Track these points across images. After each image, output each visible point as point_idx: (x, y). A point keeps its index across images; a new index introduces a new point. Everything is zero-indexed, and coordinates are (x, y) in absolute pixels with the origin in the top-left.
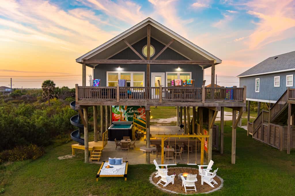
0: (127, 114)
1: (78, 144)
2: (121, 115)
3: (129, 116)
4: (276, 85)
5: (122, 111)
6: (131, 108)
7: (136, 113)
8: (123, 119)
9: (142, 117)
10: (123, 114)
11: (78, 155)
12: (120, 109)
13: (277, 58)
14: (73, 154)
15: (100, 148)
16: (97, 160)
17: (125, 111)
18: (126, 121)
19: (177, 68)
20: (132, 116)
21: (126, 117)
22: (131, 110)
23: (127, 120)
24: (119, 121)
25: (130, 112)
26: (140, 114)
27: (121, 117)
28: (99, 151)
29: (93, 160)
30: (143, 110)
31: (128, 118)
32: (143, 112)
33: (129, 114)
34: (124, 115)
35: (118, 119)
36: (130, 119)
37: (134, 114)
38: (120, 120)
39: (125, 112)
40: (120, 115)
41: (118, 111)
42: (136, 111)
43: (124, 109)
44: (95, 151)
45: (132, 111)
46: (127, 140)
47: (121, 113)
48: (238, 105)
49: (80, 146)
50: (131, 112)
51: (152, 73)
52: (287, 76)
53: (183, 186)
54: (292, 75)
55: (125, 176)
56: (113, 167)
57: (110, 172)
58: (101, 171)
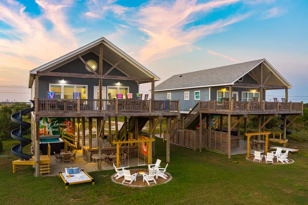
0: (51, 128)
2: (45, 129)
3: (53, 130)
4: (186, 99)
5: (46, 124)
6: (56, 122)
7: (62, 126)
8: (47, 133)
9: (68, 130)
10: (47, 129)
12: (44, 123)
13: (182, 76)
16: (47, 174)
17: (50, 124)
18: (50, 135)
19: (117, 82)
20: (57, 130)
21: (51, 131)
23: (51, 134)
24: (43, 136)
25: (54, 125)
26: (65, 127)
27: (45, 131)
28: (47, 164)
29: (43, 174)
30: (69, 123)
31: (52, 132)
32: (68, 125)
33: (54, 128)
34: (48, 128)
35: (42, 133)
36: (54, 133)
37: (60, 127)
38: (44, 134)
39: (49, 126)
40: (43, 129)
41: (42, 125)
42: (61, 125)
43: (48, 123)
44: (42, 165)
46: (67, 153)
47: (45, 127)
50: (56, 125)
51: (94, 87)
52: (195, 91)
53: (144, 181)
54: (199, 91)
55: (93, 181)
56: (74, 176)
57: (76, 180)
58: (65, 180)
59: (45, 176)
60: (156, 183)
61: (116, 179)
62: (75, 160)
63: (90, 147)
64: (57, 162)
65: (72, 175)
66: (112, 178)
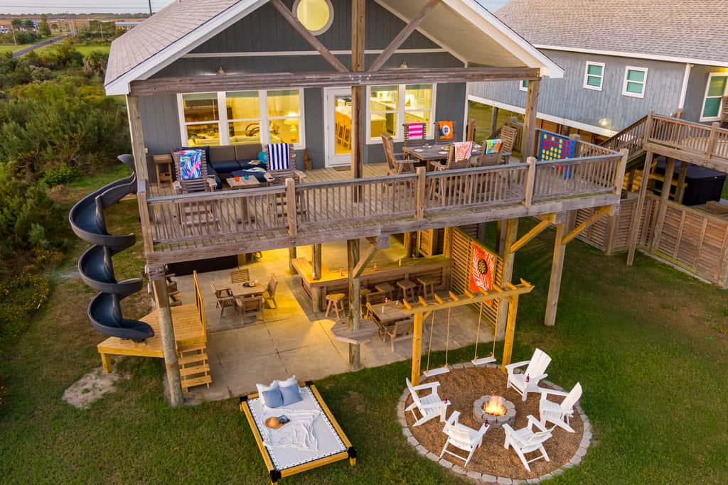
14: (105, 371)
16: (204, 387)
29: (191, 389)
46: (248, 286)
48: (604, 201)
49: (132, 345)
52: (628, 68)
53: (506, 447)
54: (646, 70)
55: (352, 452)
56: (288, 421)
57: (299, 448)
58: (266, 448)
59: (199, 397)
60: (547, 459)
61: (415, 425)
62: (272, 305)
64: (224, 315)
65: (279, 412)
66: (401, 418)
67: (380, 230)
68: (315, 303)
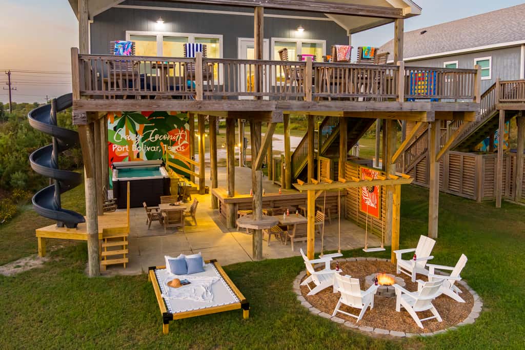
0: (144, 144)
1: (56, 225)
2: (130, 148)
3: (148, 149)
5: (132, 136)
6: (153, 131)
7: (166, 142)
8: (135, 157)
9: (179, 149)
10: (134, 146)
11: (57, 256)
12: (127, 134)
14: (40, 254)
15: (121, 230)
16: (120, 266)
17: (140, 137)
18: (142, 160)
19: (295, 28)
20: (155, 149)
21: (143, 151)
22: (154, 135)
23: (143, 157)
24: (126, 162)
25: (150, 138)
26: (173, 143)
27: (131, 152)
28: (121, 239)
29: (108, 267)
30: (181, 134)
31: (146, 154)
32: (180, 138)
33: (150, 144)
34: (138, 146)
35: (124, 157)
36: (150, 155)
37: (162, 143)
38: (127, 158)
39: (139, 140)
40: (127, 147)
41: (123, 138)
42: (164, 137)
43: (137, 134)
44: (110, 240)
45: (157, 137)
46: (174, 205)
47: (130, 143)
48: (466, 107)
49: (65, 230)
50: (154, 139)
51: (240, 39)
52: (476, 60)
53: (398, 309)
54: (490, 58)
55: (245, 305)
56: (189, 283)
57: (195, 300)
58: (164, 299)
59: (114, 273)
60: (440, 319)
61: (309, 294)
63: (230, 193)
64: (151, 228)
65: (182, 278)
66: (296, 289)
67: (274, 106)
68: (229, 220)
